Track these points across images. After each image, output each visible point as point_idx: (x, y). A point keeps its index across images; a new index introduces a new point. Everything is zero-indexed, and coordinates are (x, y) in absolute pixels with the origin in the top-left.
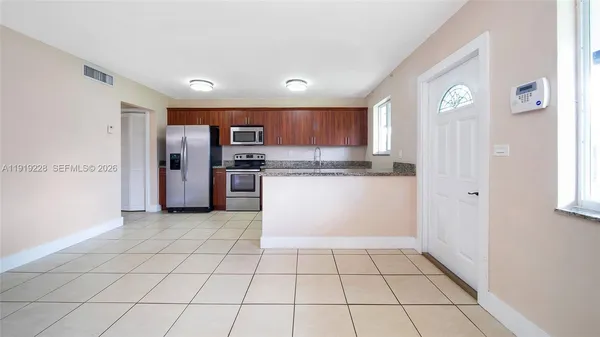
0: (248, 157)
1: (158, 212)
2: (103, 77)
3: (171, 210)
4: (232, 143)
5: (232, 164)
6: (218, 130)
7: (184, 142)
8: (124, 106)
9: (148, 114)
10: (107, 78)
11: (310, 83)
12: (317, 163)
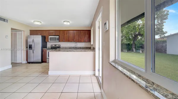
0: (55, 45)
1: (26, 63)
2: (4, 20)
3: (29, 63)
4: (49, 41)
5: (50, 48)
6: (45, 37)
7: (33, 41)
8: (12, 29)
9: (23, 32)
10: (6, 20)
11: (71, 22)
12: (76, 47)
